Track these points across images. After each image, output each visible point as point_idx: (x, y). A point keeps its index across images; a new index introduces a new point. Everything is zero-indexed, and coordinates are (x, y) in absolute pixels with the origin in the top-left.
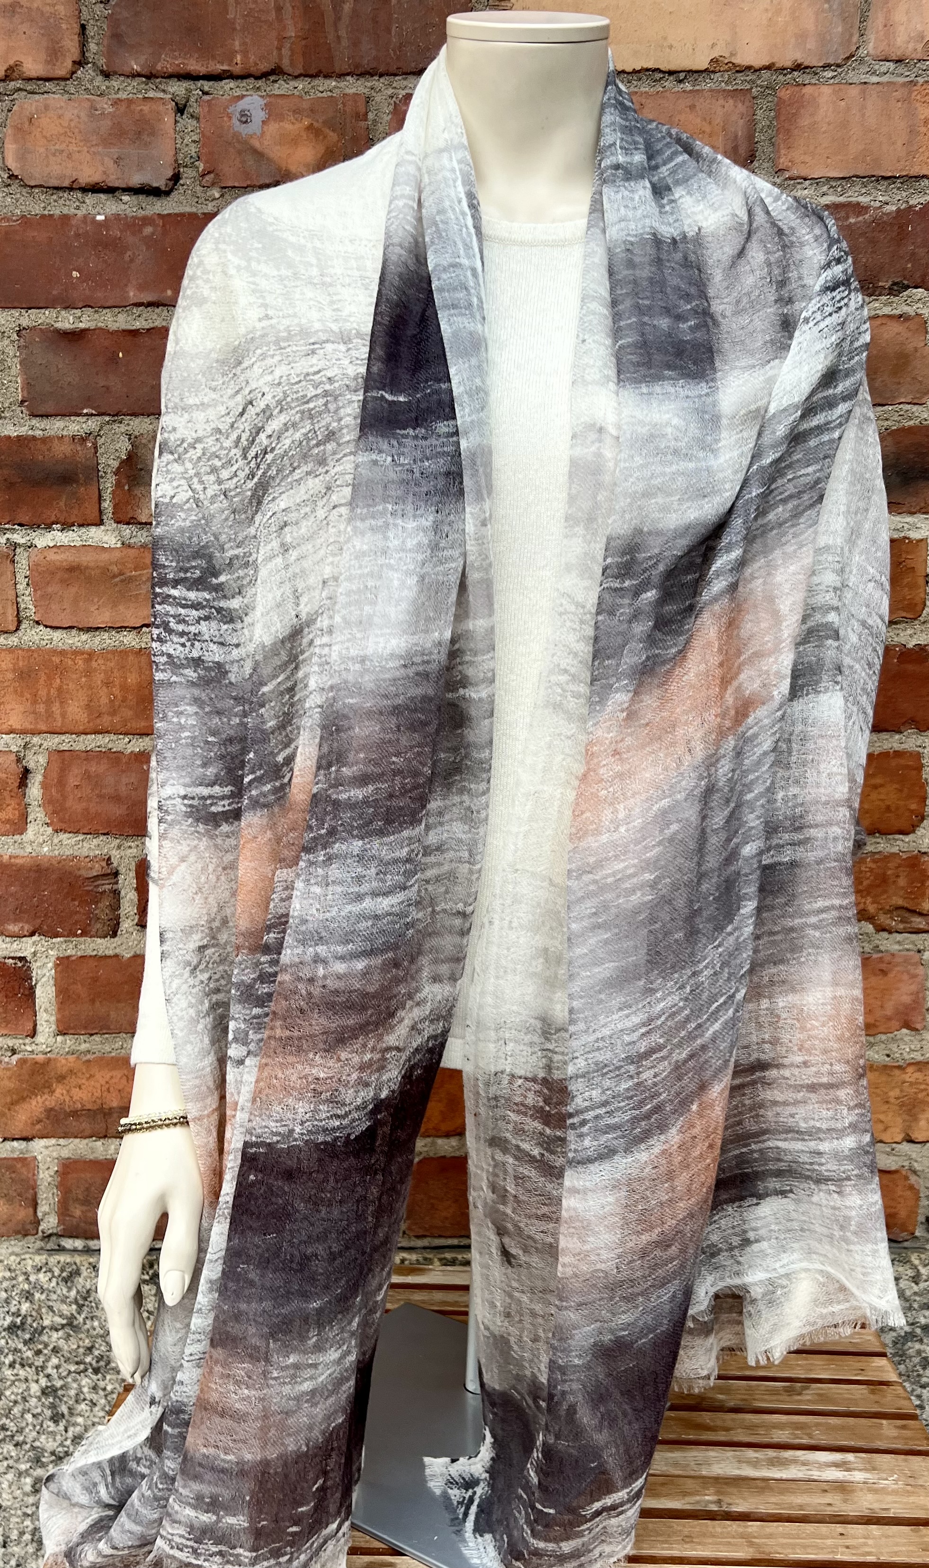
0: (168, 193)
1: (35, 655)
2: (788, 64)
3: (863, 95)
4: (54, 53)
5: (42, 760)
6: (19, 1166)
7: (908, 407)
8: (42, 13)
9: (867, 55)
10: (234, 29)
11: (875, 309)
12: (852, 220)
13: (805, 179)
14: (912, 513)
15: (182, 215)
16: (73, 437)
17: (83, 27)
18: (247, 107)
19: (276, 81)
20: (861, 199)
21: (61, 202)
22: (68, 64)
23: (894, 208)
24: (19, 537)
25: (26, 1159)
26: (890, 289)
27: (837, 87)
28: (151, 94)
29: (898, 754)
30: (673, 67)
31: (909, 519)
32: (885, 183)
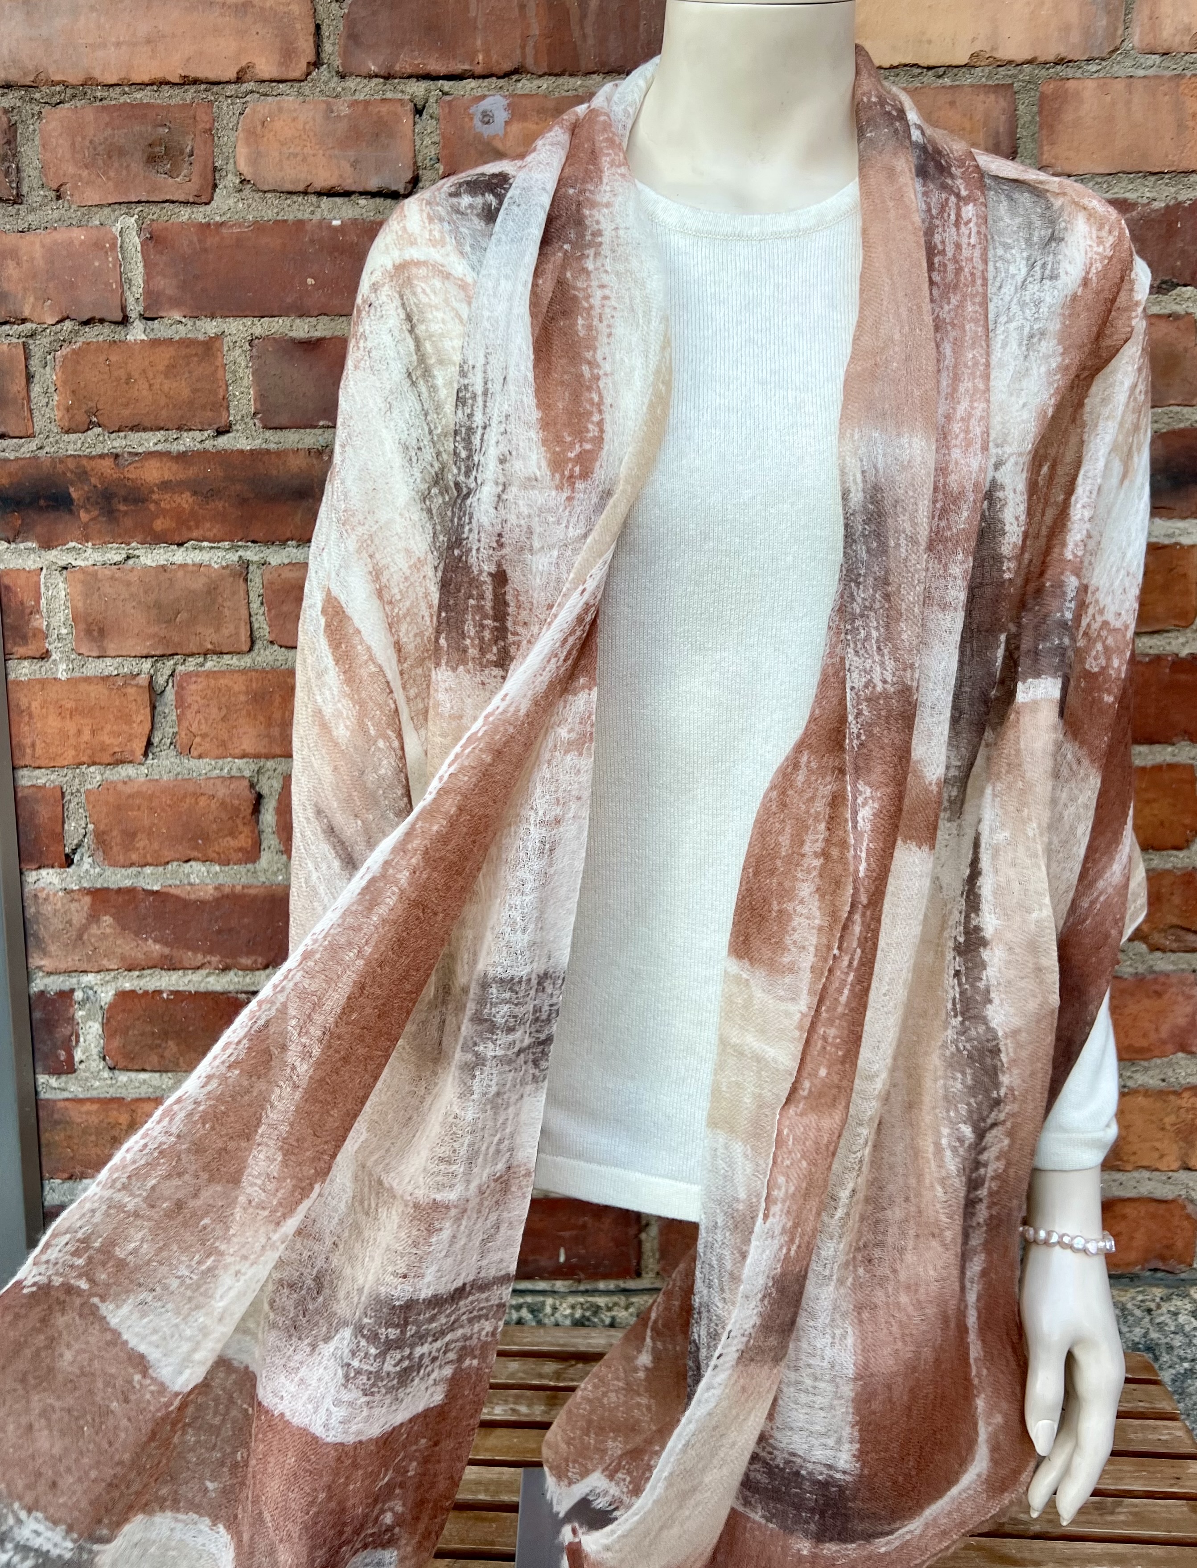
1: (270, 677)
2: (1052, 58)
3: (1129, 87)
4: (288, 54)
5: (277, 785)
7: (1178, 409)
8: (276, 14)
9: (1133, 48)
10: (476, 28)
14: (1183, 519)
16: (309, 451)
17: (318, 27)
18: (489, 108)
19: (518, 81)
20: (1128, 195)
21: (296, 206)
22: (303, 66)
23: (1162, 205)
24: (252, 554)
26: (1158, 287)
27: (1102, 81)
28: (389, 95)
29: (1171, 767)
30: (932, 63)
31: (1181, 524)
32: (1153, 178)
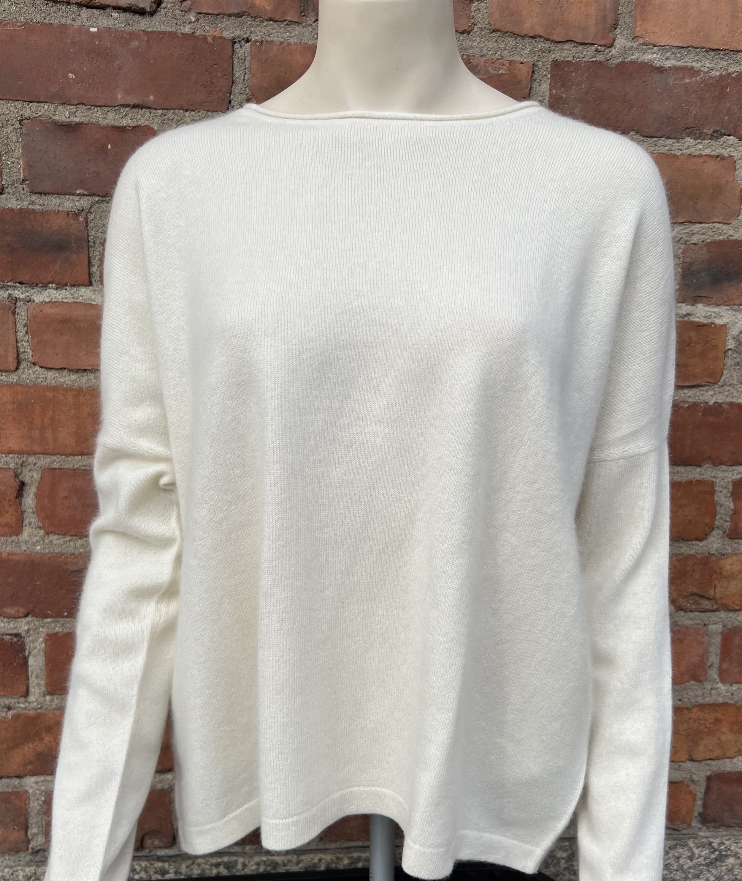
0: (152, 14)
1: (32, 391)
5: (36, 476)
6: (13, 798)
7: (719, 225)
11: (700, 150)
12: (687, 80)
13: (654, 46)
14: (718, 305)
15: (164, 33)
16: (68, 213)
20: (694, 64)
21: (61, 14)
23: (718, 74)
24: (19, 293)
25: (19, 792)
26: (712, 135)
29: (699, 482)
31: (716, 309)
32: (713, 53)
